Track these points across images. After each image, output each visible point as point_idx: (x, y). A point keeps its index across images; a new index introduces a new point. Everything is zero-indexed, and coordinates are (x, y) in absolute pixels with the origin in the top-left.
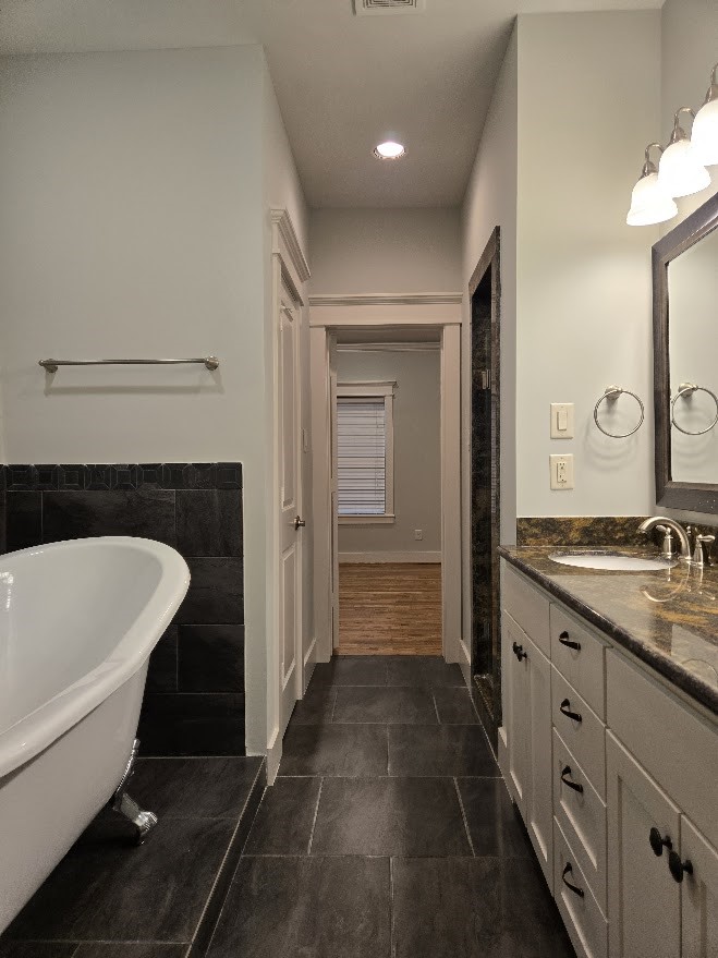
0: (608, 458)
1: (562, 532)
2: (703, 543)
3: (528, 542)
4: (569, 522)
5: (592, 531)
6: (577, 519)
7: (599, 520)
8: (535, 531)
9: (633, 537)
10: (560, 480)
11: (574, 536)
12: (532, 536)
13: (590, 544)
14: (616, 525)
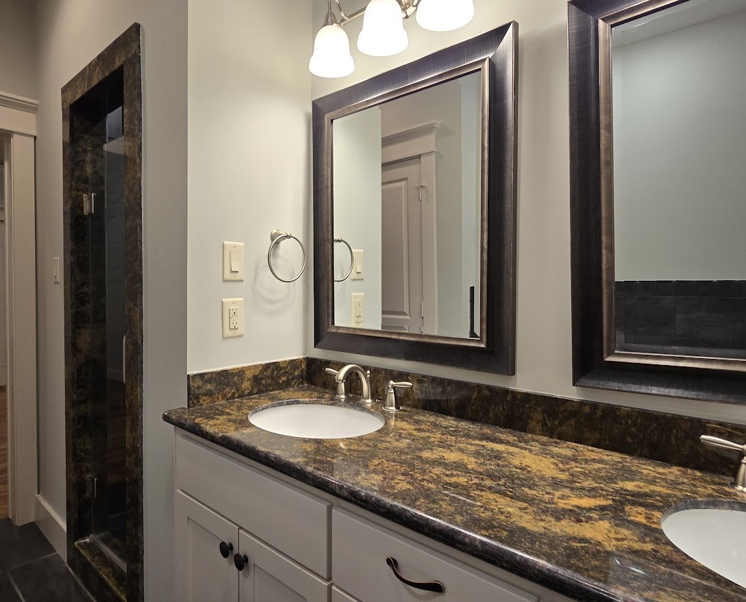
0: (273, 302)
1: (235, 384)
2: (394, 388)
3: (201, 401)
4: (240, 373)
5: (262, 379)
6: (249, 368)
7: (268, 366)
8: (209, 387)
9: (293, 379)
10: (232, 327)
11: (246, 385)
12: (204, 395)
13: (259, 392)
14: (281, 369)
